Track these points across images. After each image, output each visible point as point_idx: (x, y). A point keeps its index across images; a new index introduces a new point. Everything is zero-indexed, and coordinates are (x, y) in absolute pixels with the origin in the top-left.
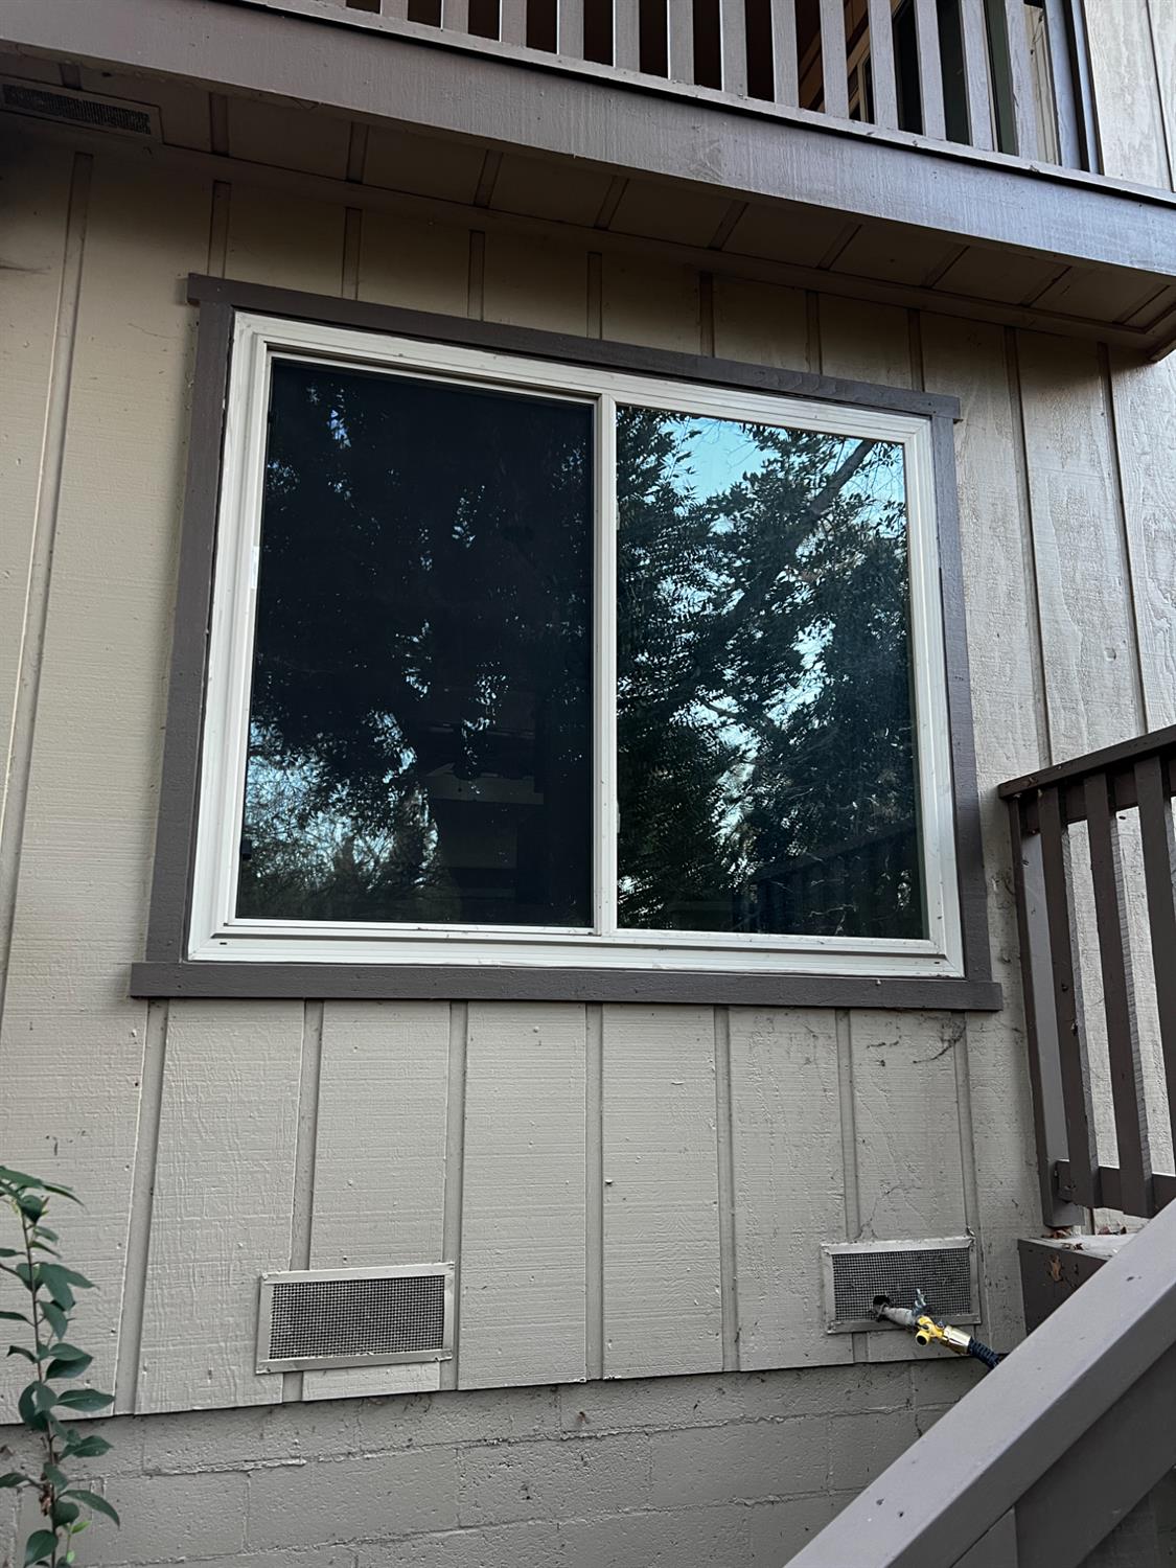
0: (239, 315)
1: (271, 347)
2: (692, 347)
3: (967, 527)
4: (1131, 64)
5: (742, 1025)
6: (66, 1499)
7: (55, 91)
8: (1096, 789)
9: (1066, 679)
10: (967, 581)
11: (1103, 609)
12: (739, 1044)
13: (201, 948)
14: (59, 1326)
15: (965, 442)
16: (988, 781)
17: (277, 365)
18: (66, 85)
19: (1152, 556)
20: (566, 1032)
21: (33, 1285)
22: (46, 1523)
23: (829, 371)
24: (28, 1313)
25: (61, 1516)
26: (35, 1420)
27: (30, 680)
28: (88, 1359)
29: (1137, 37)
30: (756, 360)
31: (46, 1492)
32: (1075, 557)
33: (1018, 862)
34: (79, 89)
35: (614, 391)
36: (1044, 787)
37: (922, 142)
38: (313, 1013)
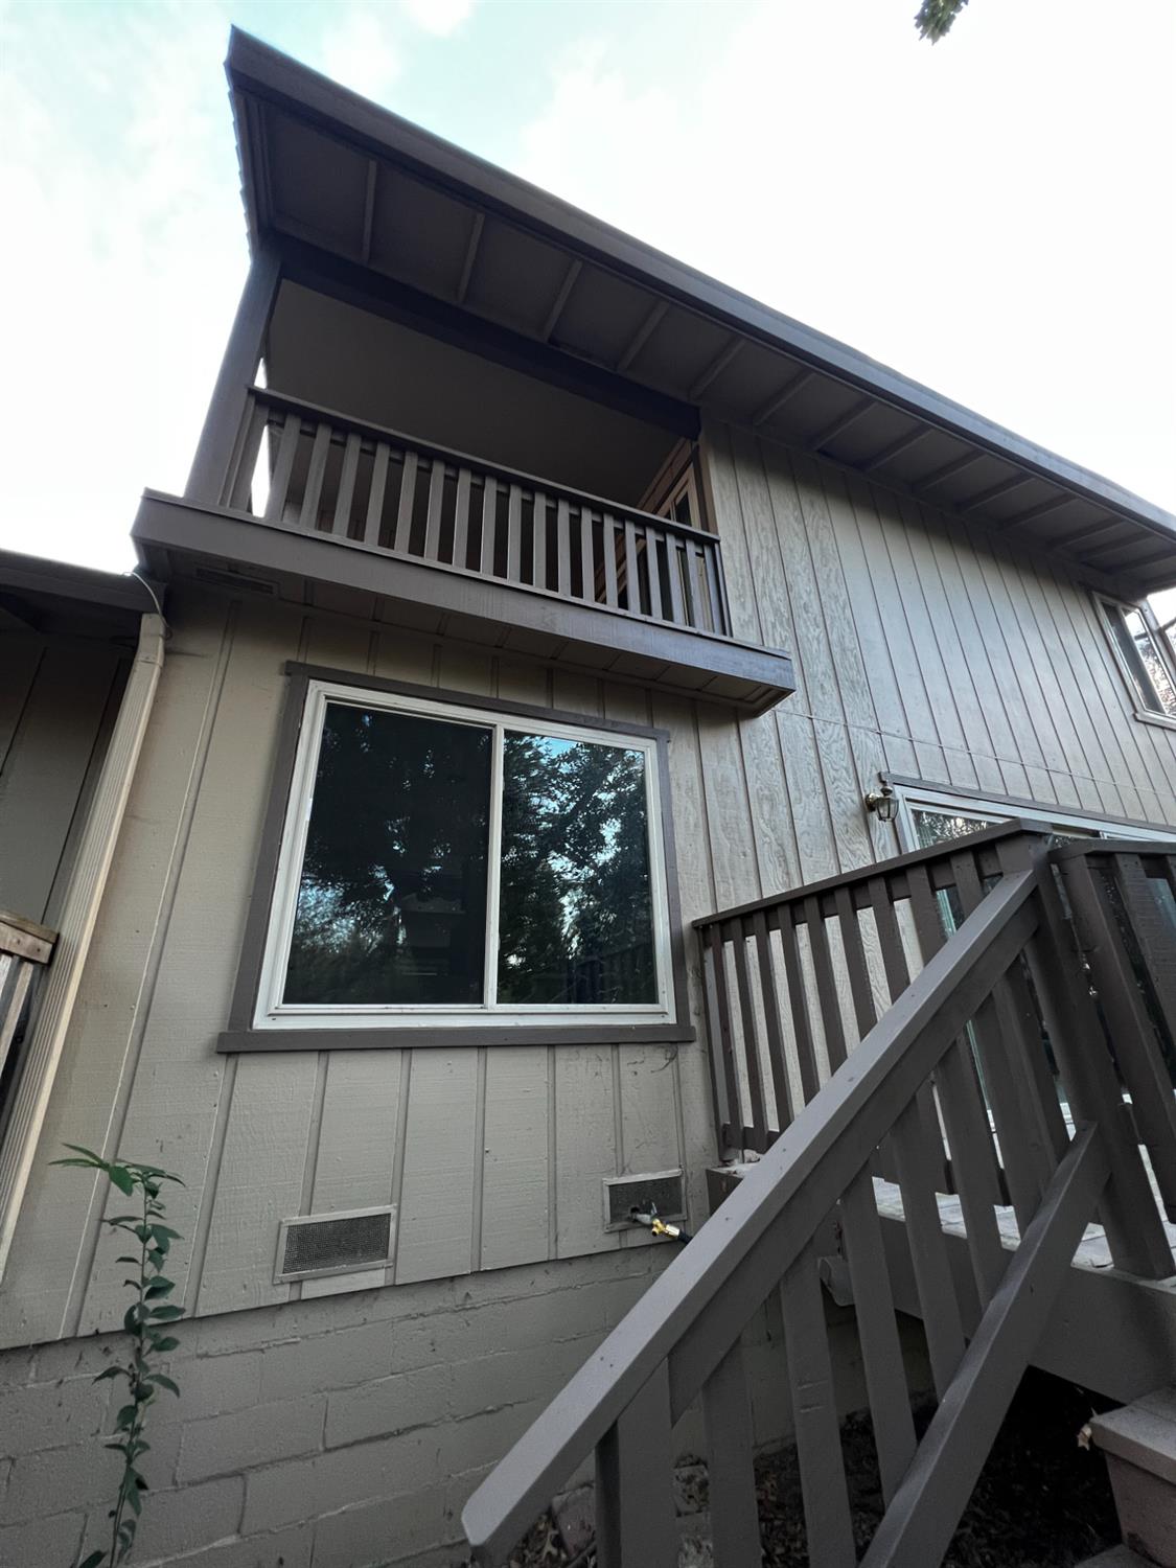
0: (311, 681)
1: (327, 698)
2: (542, 704)
3: (674, 792)
4: (743, 585)
5: (562, 1055)
6: (147, 1382)
7: (225, 573)
8: (736, 925)
9: (723, 867)
10: (676, 819)
11: (739, 833)
12: (560, 1065)
13: (261, 1022)
14: (159, 1265)
15: (673, 751)
16: (687, 920)
17: (330, 708)
18: (230, 571)
19: (761, 807)
20: (465, 1064)
21: (144, 1239)
22: (132, 1401)
23: (609, 716)
24: (138, 1256)
25: (141, 1394)
26: (133, 1327)
27: (176, 870)
28: (171, 1285)
29: (745, 574)
30: (574, 710)
31: (134, 1377)
32: (725, 808)
33: (702, 961)
34: (237, 573)
35: (503, 723)
36: (712, 924)
37: (649, 619)
38: (323, 1057)
